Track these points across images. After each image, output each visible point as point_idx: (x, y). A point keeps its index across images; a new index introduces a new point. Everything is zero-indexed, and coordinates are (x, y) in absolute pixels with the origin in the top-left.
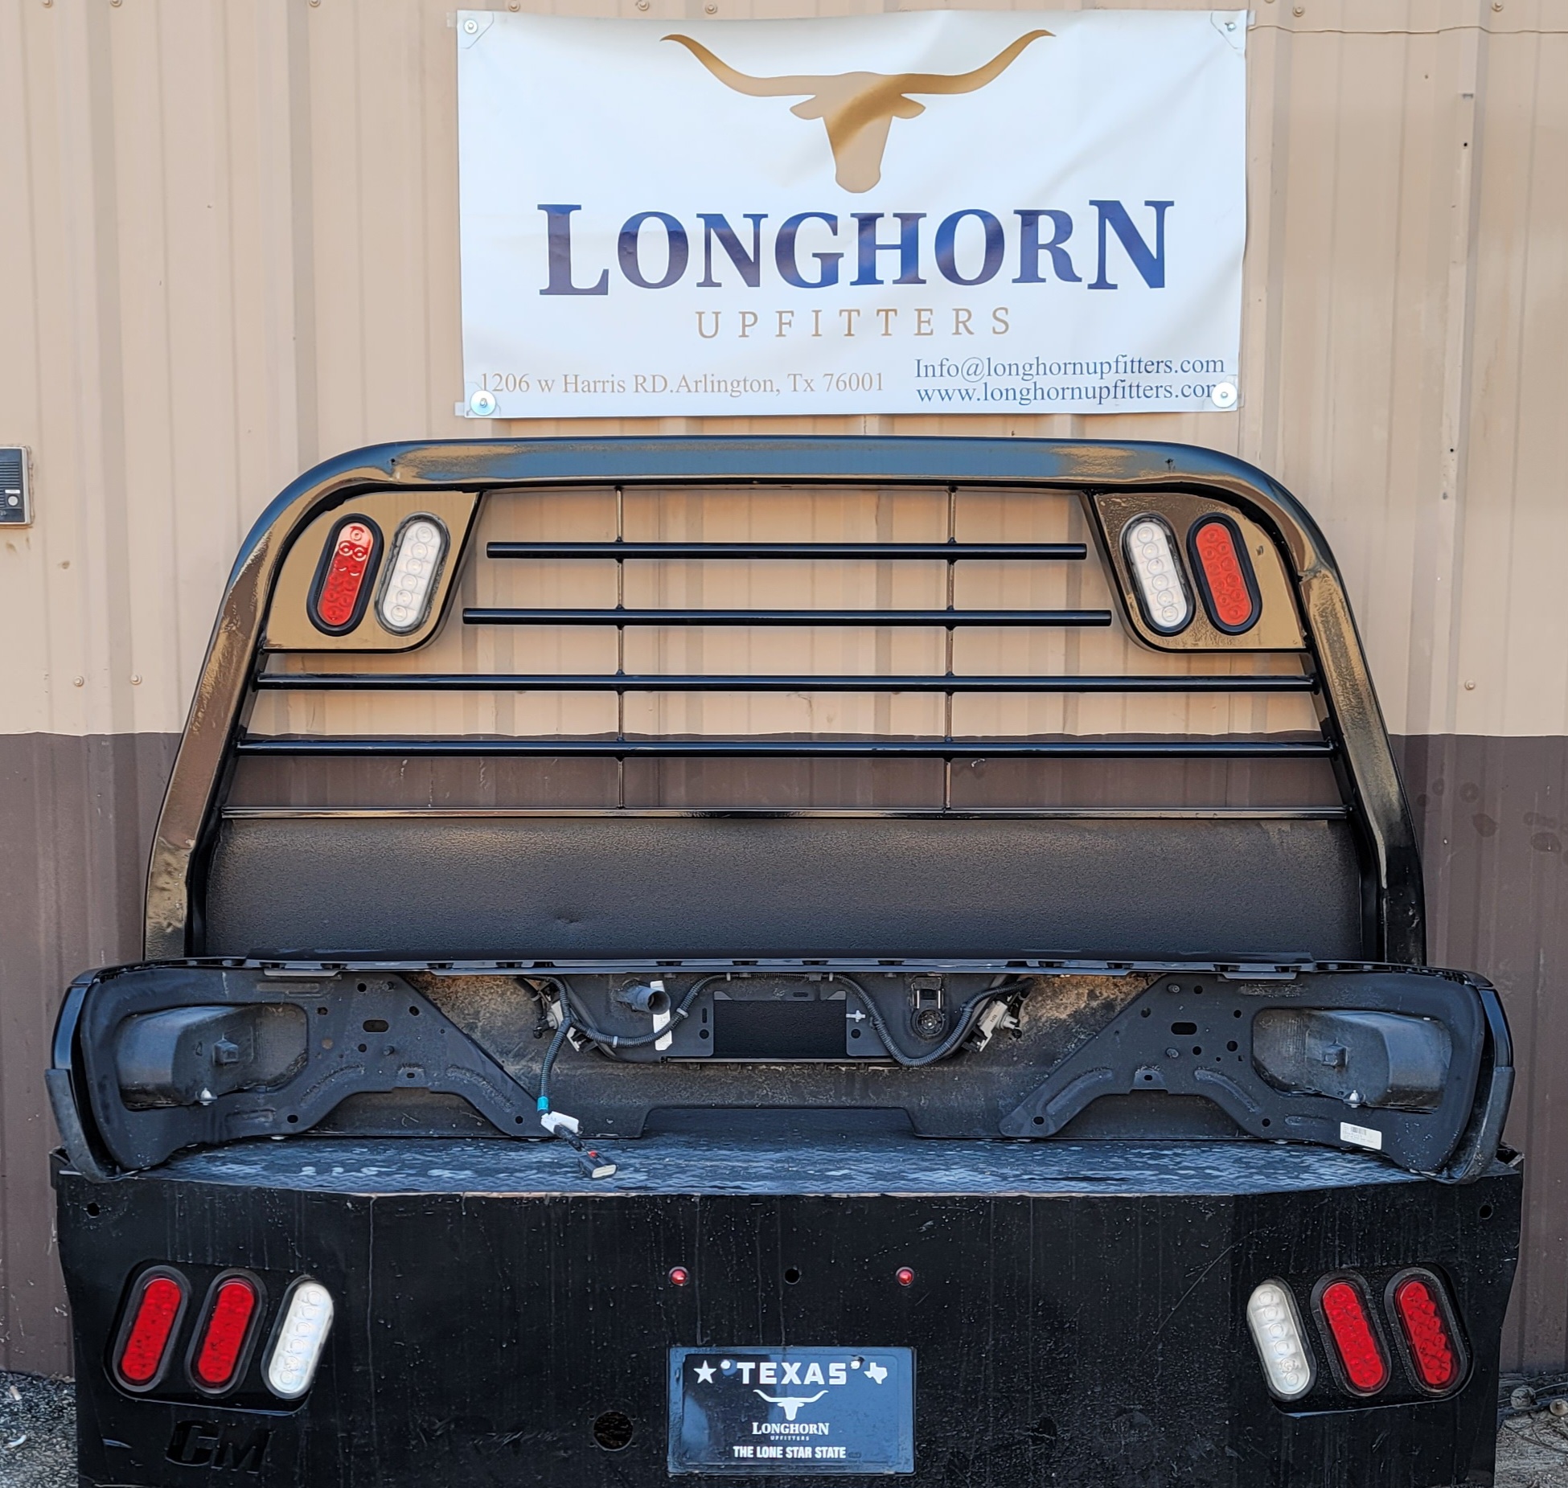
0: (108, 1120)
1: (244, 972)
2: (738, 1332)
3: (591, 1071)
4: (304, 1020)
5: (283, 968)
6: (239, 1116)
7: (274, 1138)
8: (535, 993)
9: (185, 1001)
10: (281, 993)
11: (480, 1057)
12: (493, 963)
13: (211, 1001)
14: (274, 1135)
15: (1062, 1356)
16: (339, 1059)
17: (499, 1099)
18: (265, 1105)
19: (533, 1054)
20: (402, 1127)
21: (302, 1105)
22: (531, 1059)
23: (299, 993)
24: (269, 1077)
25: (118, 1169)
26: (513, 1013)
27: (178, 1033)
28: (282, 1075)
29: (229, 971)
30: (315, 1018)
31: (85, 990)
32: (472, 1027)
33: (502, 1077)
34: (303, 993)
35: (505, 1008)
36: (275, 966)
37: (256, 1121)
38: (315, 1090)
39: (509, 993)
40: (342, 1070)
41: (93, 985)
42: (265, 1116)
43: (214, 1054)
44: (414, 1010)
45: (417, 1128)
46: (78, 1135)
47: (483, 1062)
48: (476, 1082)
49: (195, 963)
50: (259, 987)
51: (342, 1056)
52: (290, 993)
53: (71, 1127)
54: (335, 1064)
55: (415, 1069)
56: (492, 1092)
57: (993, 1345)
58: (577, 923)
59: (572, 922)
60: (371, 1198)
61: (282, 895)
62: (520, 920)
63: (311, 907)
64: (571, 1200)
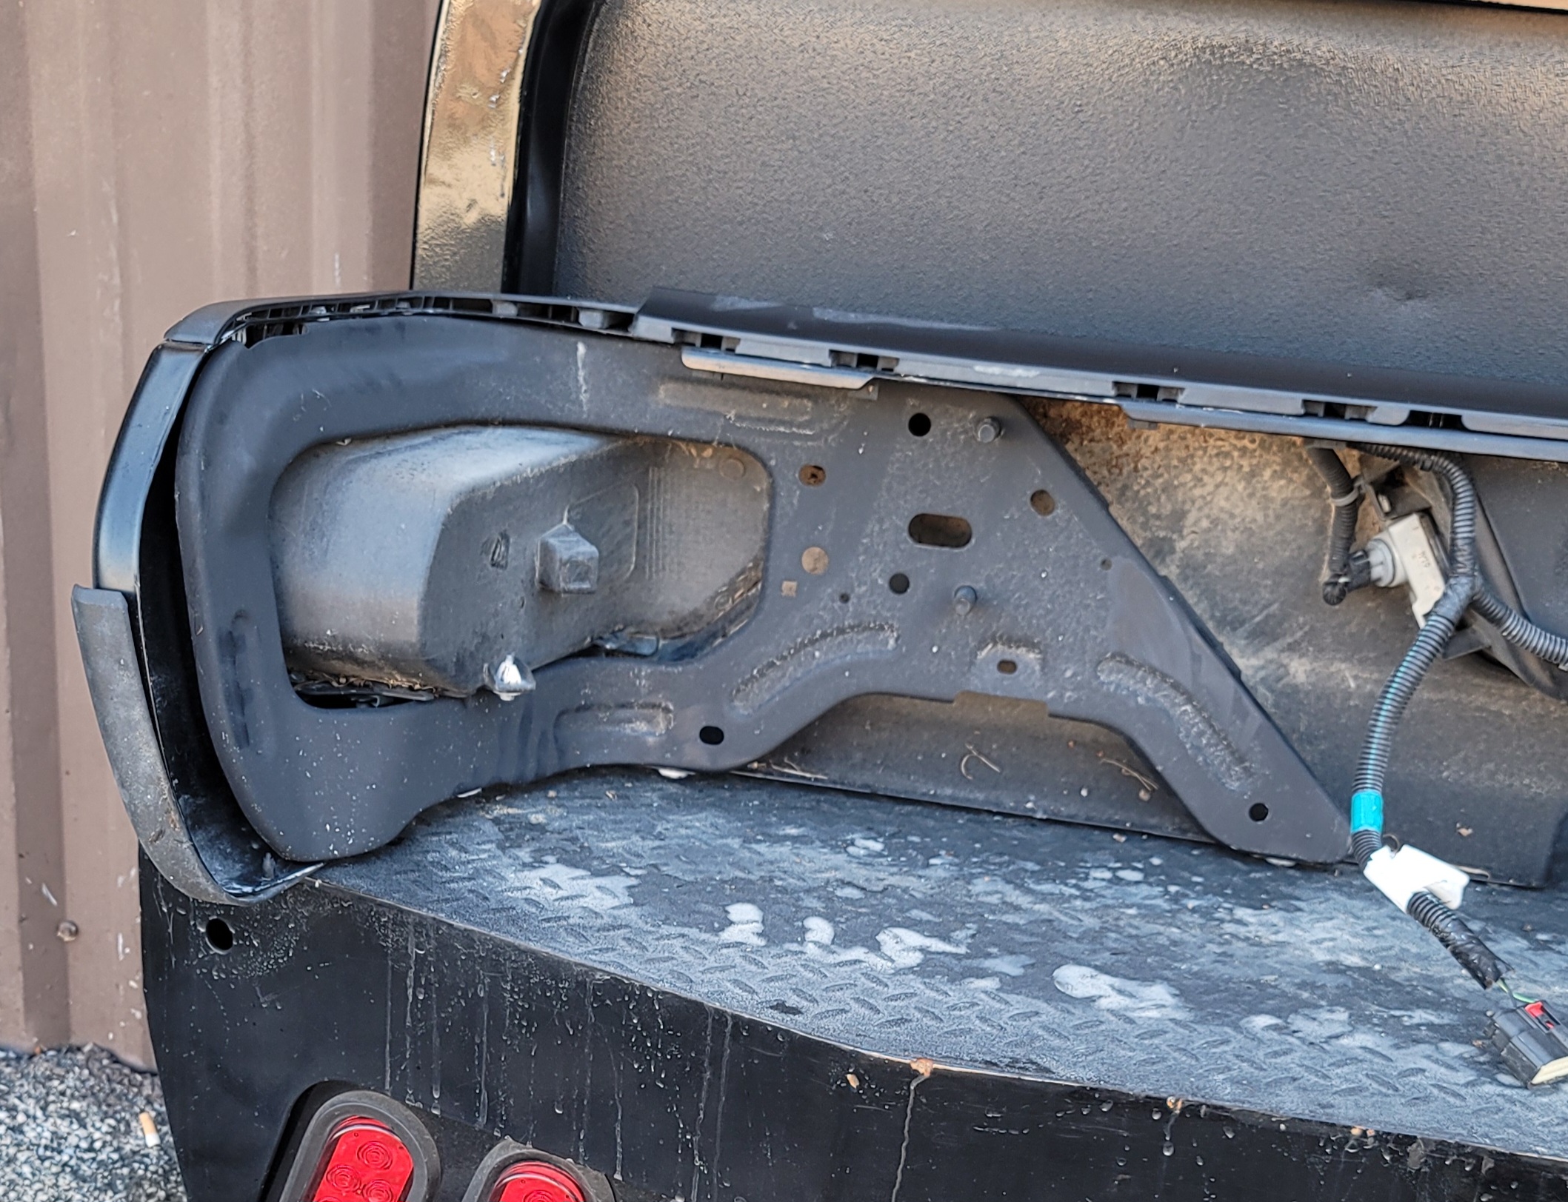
0: (244, 737)
1: (630, 346)
3: (1434, 696)
4: (761, 486)
5: (731, 351)
6: (588, 714)
7: (664, 772)
8: (1346, 483)
9: (481, 412)
10: (718, 414)
11: (1190, 640)
12: (1292, 401)
13: (544, 417)
14: (665, 767)
16: (838, 604)
17: (1218, 754)
18: (650, 693)
19: (1299, 634)
20: (960, 781)
21: (737, 703)
22: (1292, 648)
23: (759, 420)
24: (666, 618)
25: (268, 863)
26: (1270, 527)
27: (442, 509)
28: (696, 616)
29: (594, 341)
30: (793, 493)
31: (193, 361)
32: (1162, 548)
33: (1237, 700)
34: (771, 421)
35: (1252, 512)
36: (711, 342)
37: (628, 729)
38: (772, 674)
39: (1267, 474)
40: (841, 631)
41: (218, 349)
42: (649, 720)
43: (537, 564)
44: (1040, 499)
45: (995, 787)
46: (151, 780)
47: (1196, 658)
48: (1167, 705)
49: (511, 311)
50: (665, 395)
51: (845, 598)
52: (739, 417)
53: (136, 757)
54: (827, 617)
55: (1022, 650)
56: (1201, 734)
58: (1424, 304)
59: (1410, 297)
60: (916, 1074)
61: (734, 158)
62: (1284, 279)
63: (798, 197)
64: (1491, 1165)
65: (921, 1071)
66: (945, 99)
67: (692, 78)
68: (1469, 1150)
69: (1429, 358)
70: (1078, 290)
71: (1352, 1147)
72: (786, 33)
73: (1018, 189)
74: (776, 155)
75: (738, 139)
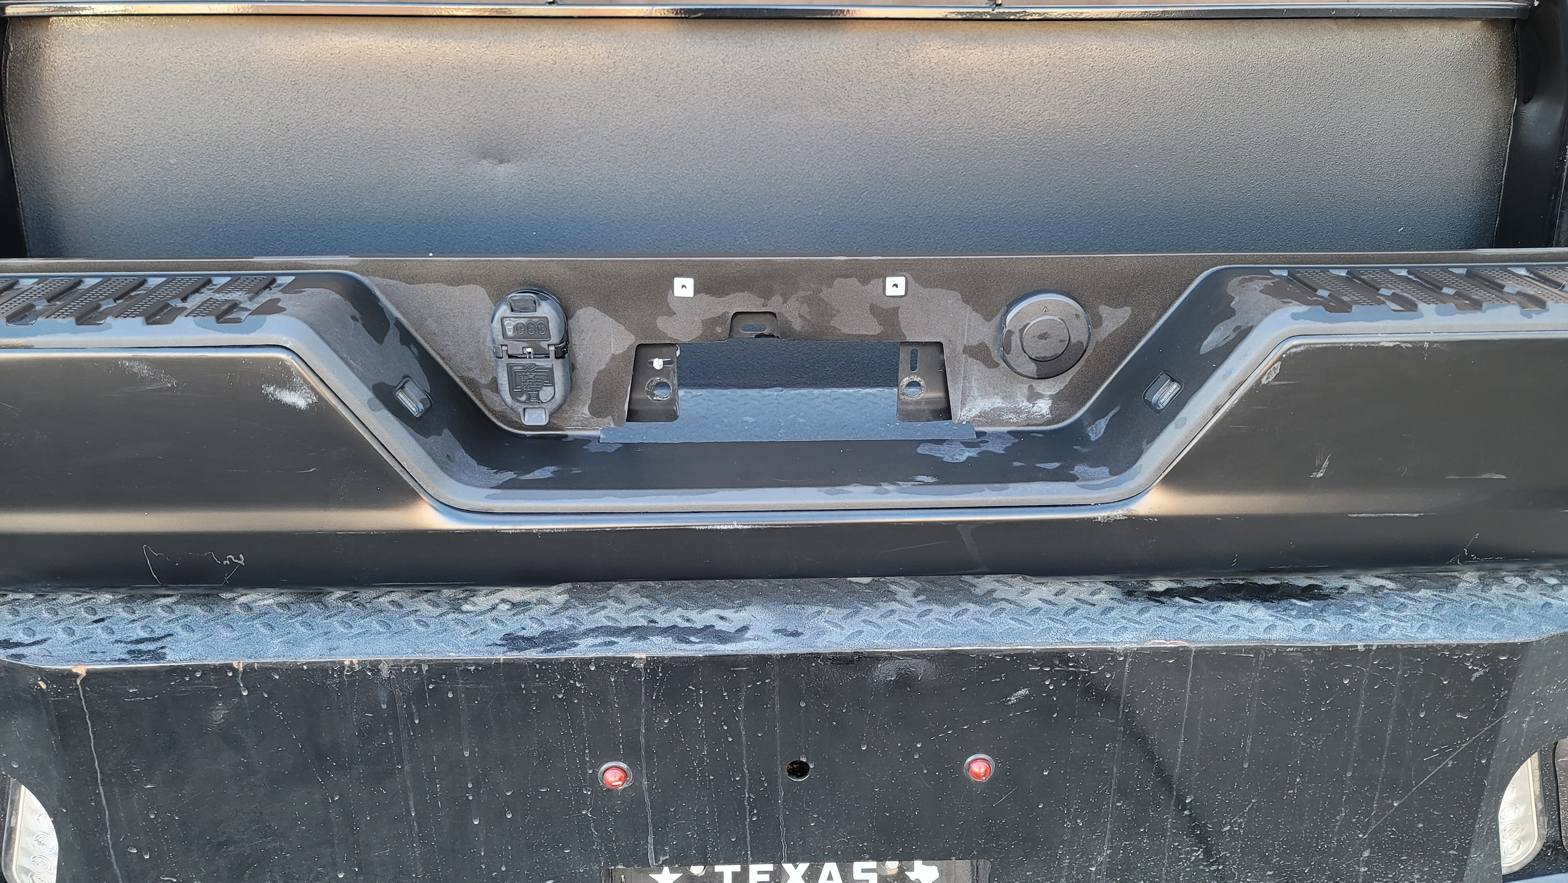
2: (714, 847)
15: (1214, 867)
57: (1110, 856)
58: (508, 165)
59: (501, 162)
60: (77, 675)
61: (106, 124)
62: (433, 160)
63: (150, 142)
64: (427, 668)
65: (80, 672)
66: (218, 84)
67: (70, 85)
68: (412, 662)
69: (521, 192)
70: (324, 176)
71: (348, 671)
72: (118, 58)
73: (274, 127)
74: (131, 121)
75: (106, 115)
